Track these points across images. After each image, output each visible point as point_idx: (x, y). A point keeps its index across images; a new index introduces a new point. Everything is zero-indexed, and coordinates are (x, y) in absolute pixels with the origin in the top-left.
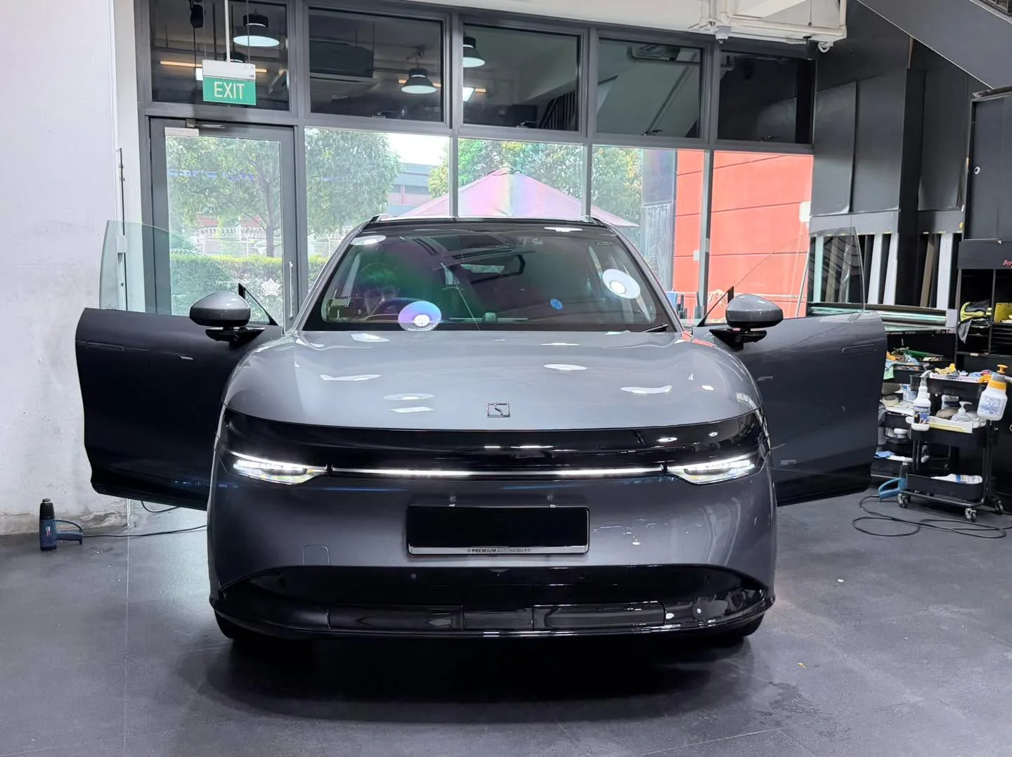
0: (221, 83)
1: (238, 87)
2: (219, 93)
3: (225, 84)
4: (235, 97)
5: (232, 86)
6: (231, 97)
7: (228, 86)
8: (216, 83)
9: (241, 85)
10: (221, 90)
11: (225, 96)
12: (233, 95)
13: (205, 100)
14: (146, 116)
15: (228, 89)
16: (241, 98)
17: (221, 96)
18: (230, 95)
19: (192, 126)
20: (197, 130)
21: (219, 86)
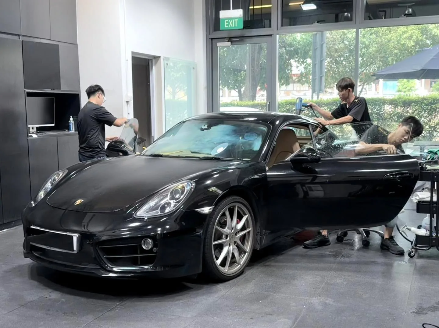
0: (227, 20)
1: (235, 21)
2: (227, 25)
3: (229, 21)
4: (234, 26)
5: (233, 21)
6: (232, 26)
7: (231, 21)
8: (226, 21)
9: (236, 20)
10: (227, 23)
11: (229, 26)
12: (233, 25)
13: (221, 29)
14: (209, 38)
15: (231, 23)
16: (236, 26)
17: (228, 27)
18: (231, 25)
19: (227, 41)
20: (230, 43)
21: (227, 22)
